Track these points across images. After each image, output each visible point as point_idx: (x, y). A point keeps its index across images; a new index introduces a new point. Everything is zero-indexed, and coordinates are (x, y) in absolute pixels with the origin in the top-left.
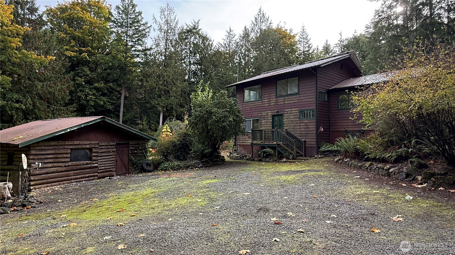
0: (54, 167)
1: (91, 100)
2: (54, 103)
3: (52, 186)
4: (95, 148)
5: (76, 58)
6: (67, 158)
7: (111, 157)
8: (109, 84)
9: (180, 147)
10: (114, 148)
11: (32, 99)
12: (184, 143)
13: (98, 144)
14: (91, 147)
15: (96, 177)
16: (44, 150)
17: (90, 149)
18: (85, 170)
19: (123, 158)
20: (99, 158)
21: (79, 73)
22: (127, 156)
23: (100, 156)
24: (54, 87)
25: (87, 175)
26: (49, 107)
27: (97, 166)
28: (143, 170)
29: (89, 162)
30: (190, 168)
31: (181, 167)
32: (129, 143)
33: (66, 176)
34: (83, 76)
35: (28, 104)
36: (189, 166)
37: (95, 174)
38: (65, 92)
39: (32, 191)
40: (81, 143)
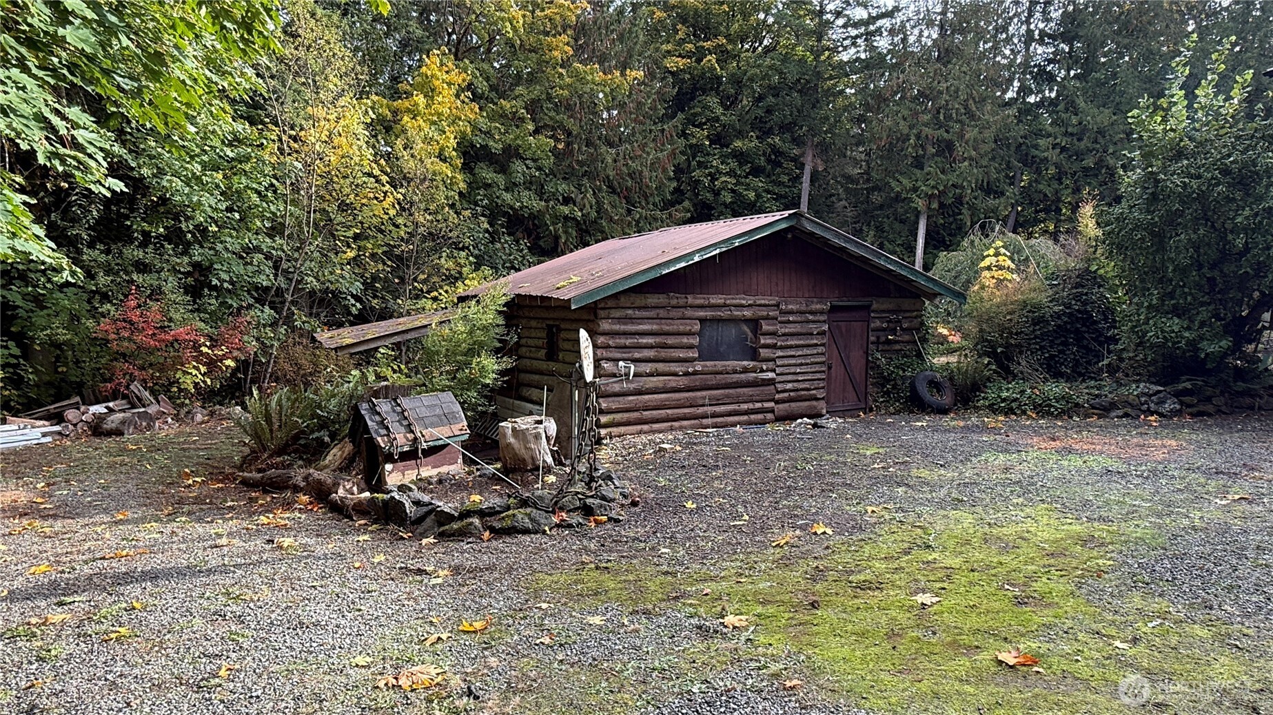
0: (658, 375)
1: (723, 188)
2: (640, 202)
3: (653, 432)
4: (767, 318)
5: (690, 73)
6: (691, 347)
7: (815, 352)
8: (769, 140)
9: (1059, 326)
10: (824, 321)
11: (594, 193)
12: (1078, 311)
13: (778, 305)
14: (756, 317)
15: (770, 416)
16: (631, 320)
17: (754, 323)
18: (739, 390)
19: (848, 358)
20: (780, 353)
21: (695, 115)
22: (861, 353)
23: (781, 348)
24: (640, 156)
25: (745, 407)
26: (629, 212)
27: (774, 379)
28: (916, 404)
29: (752, 364)
30: (1120, 413)
31: (1077, 405)
32: (869, 306)
33: (688, 404)
34: (705, 124)
35: (588, 206)
36: (1113, 406)
37: (767, 405)
38: (664, 170)
39: (605, 442)
40: (728, 302)
